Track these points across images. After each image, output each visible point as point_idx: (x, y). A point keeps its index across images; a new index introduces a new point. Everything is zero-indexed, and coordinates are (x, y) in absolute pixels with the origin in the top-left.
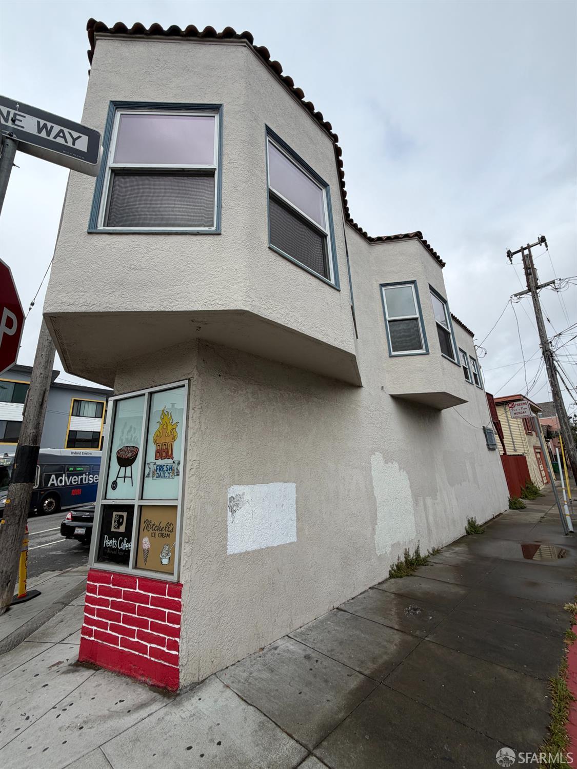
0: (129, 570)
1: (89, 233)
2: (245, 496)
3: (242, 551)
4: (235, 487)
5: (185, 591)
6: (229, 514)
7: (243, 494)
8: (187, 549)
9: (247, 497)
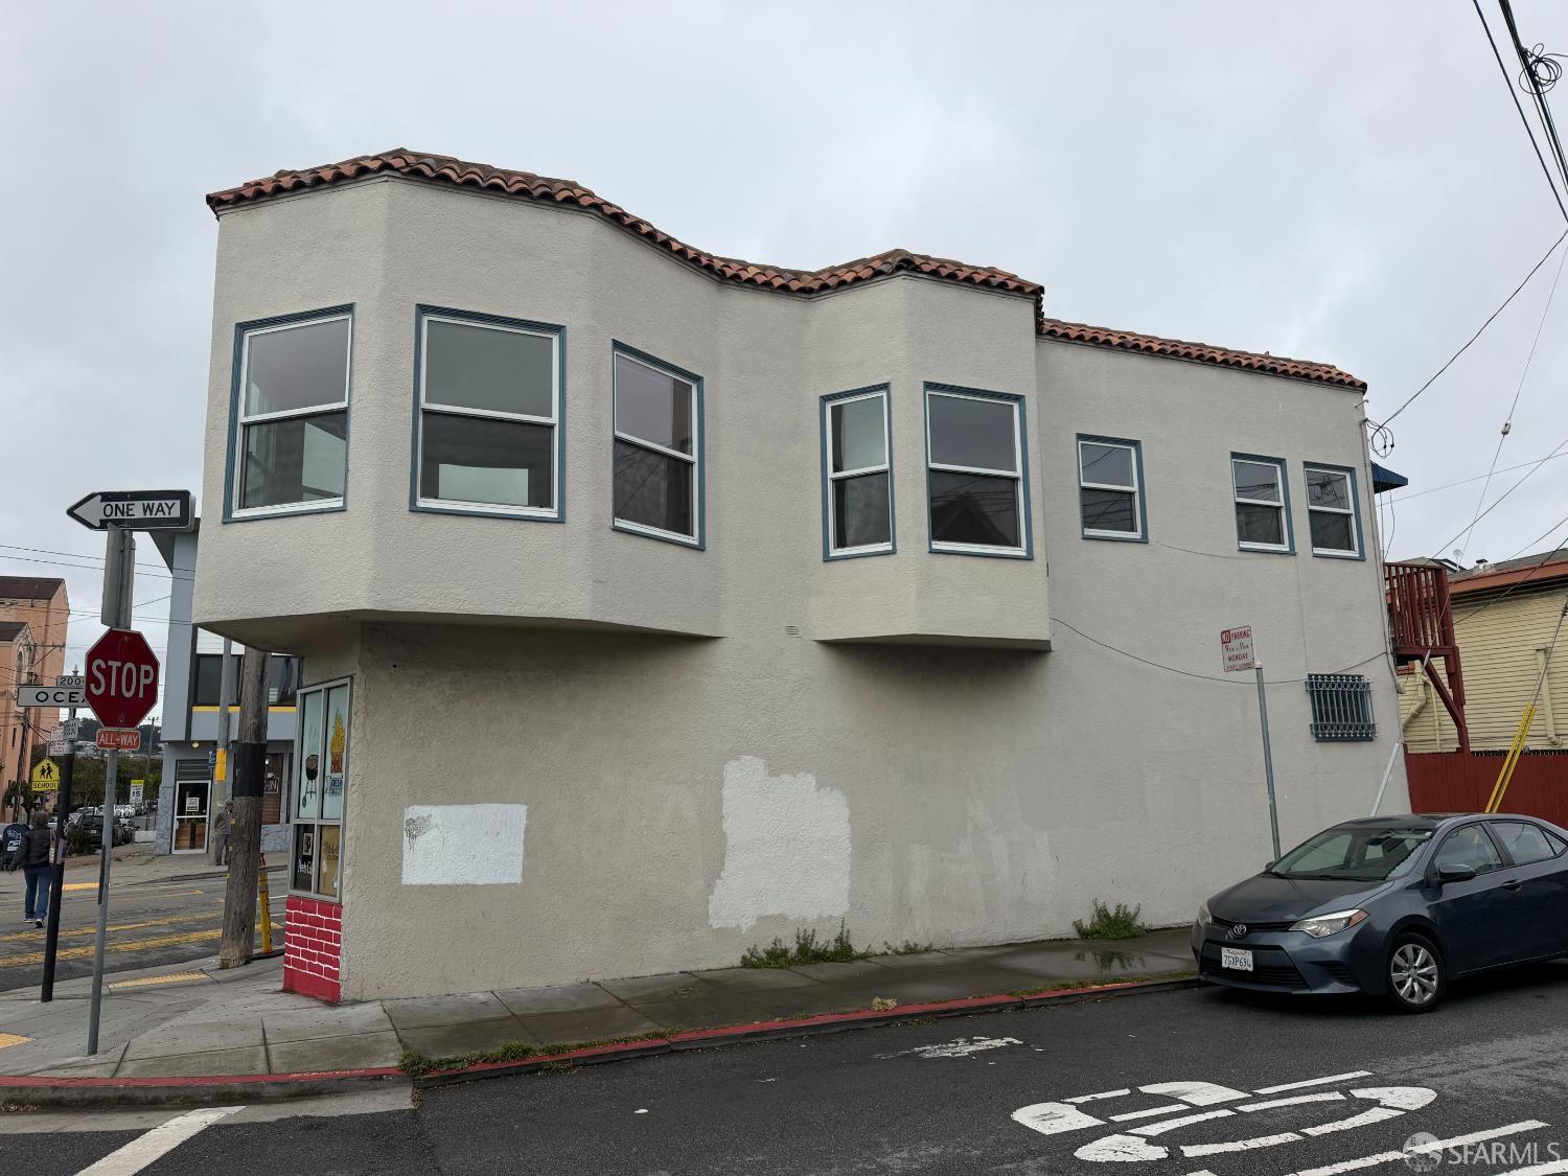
0: (312, 895)
1: (224, 523)
2: (431, 819)
3: (424, 883)
4: (416, 807)
5: (345, 912)
6: (406, 839)
7: (430, 816)
8: (348, 871)
9: (433, 821)
